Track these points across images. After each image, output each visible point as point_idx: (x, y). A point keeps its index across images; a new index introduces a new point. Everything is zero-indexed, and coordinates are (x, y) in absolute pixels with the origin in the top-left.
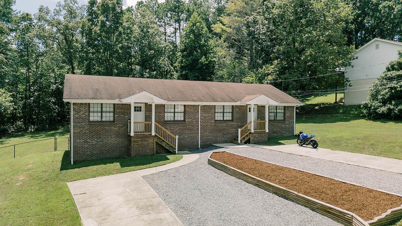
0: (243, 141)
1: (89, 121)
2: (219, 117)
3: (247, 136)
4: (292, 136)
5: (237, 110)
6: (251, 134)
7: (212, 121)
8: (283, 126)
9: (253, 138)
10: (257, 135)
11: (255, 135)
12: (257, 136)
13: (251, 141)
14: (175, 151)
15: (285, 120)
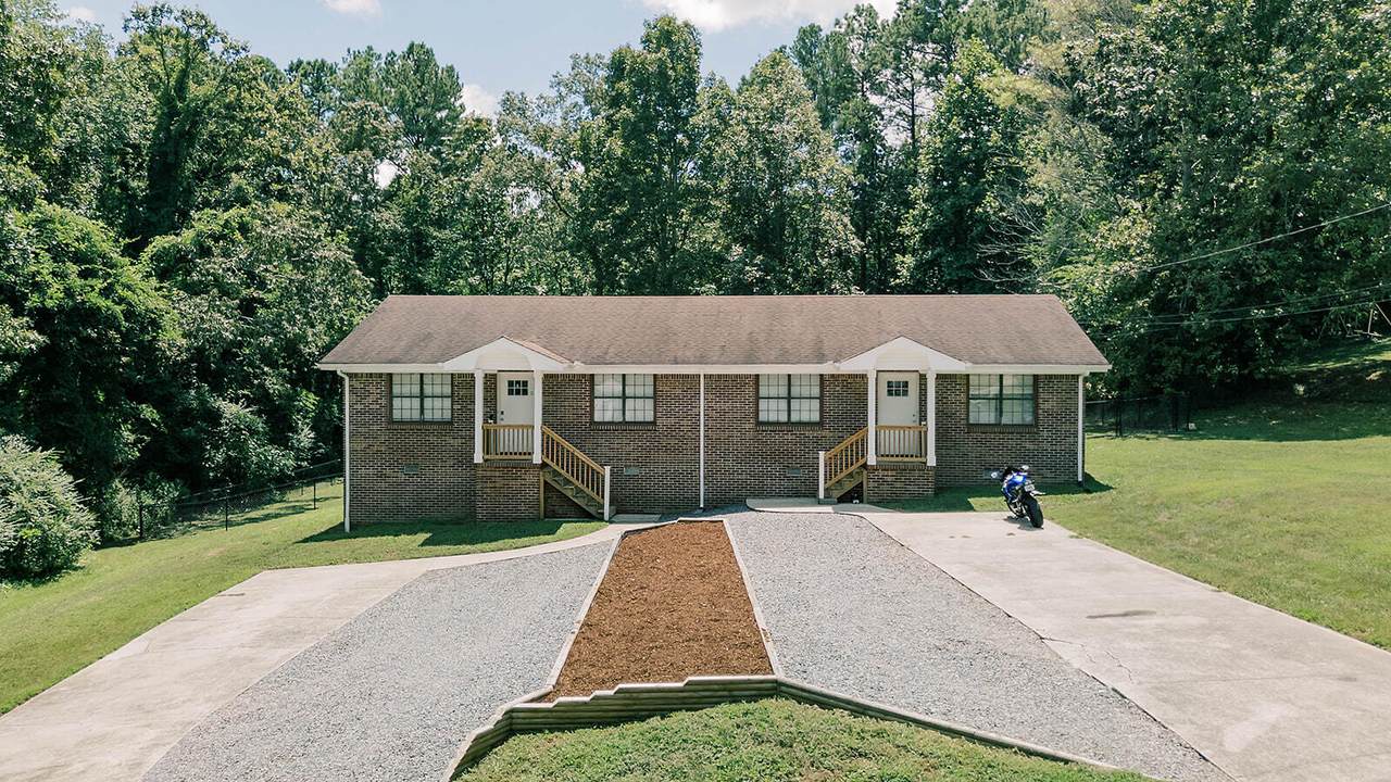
0: (837, 494)
1: (391, 421)
2: (772, 411)
3: (851, 475)
4: (1067, 483)
5: (838, 389)
6: (865, 472)
7: (747, 426)
8: (1029, 446)
9: (871, 484)
10: (890, 476)
11: (881, 473)
12: (889, 479)
13: (865, 494)
14: (603, 514)
15: (1037, 426)
